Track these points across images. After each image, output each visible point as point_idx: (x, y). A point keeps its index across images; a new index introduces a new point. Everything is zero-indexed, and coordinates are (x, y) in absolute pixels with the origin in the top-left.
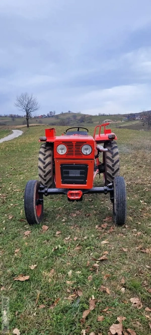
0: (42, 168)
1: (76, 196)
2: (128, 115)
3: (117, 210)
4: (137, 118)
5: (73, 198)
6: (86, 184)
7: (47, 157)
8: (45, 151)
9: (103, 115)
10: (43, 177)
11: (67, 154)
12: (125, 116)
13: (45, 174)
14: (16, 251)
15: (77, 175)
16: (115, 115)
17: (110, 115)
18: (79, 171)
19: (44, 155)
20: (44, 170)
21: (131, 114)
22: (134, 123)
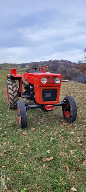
0: (12, 94)
1: (51, 108)
2: (21, 64)
3: (73, 114)
4: (26, 66)
5: (49, 109)
6: (55, 101)
7: (14, 87)
8: (13, 83)
9: (7, 64)
10: (12, 99)
11: (47, 83)
12: (19, 65)
13: (13, 97)
14: (28, 145)
15: (49, 96)
16: (13, 64)
17: (11, 64)
18: (50, 94)
19: (12, 85)
20: (13, 95)
21: (23, 64)
22: (25, 69)
